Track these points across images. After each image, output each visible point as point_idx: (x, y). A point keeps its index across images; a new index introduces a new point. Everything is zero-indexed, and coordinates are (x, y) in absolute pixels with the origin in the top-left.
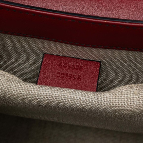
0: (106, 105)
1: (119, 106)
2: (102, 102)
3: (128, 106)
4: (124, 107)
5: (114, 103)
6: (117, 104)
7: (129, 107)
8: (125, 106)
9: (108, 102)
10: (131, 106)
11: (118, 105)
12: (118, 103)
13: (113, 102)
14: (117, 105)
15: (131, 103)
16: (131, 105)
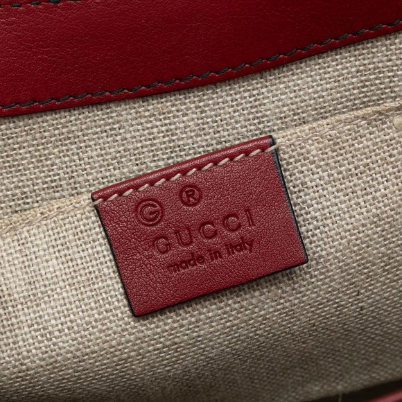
0: (322, 182)
1: (357, 172)
2: (307, 179)
3: (385, 165)
4: (373, 172)
5: (343, 169)
6: (351, 166)
7: (389, 167)
8: (374, 166)
9: (323, 171)
10: (392, 163)
11: (353, 169)
12: (353, 162)
13: (337, 167)
14: (350, 170)
15: (390, 156)
16: (392, 159)
